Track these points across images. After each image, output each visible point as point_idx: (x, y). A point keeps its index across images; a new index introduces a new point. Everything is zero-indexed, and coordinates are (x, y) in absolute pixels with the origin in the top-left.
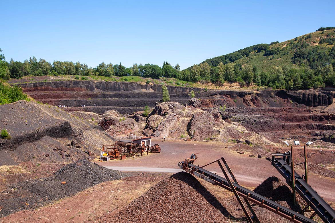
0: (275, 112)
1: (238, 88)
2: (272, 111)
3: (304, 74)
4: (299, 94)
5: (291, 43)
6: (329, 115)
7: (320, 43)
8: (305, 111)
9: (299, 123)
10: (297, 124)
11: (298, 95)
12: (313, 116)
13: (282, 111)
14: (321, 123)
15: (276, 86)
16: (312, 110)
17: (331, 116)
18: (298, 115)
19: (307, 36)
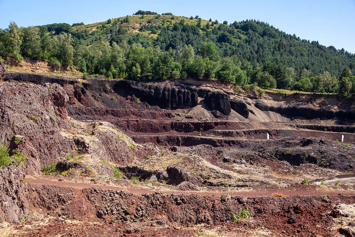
0: (117, 116)
1: (47, 72)
2: (112, 114)
3: (152, 56)
4: (150, 87)
5: (102, 26)
6: (200, 122)
7: (141, 30)
8: (162, 115)
9: (157, 135)
10: (155, 137)
11: (148, 90)
12: (176, 124)
13: (128, 115)
14: (189, 135)
15: (113, 73)
16: (174, 114)
17: (203, 123)
18: (155, 121)
19: (123, 19)
